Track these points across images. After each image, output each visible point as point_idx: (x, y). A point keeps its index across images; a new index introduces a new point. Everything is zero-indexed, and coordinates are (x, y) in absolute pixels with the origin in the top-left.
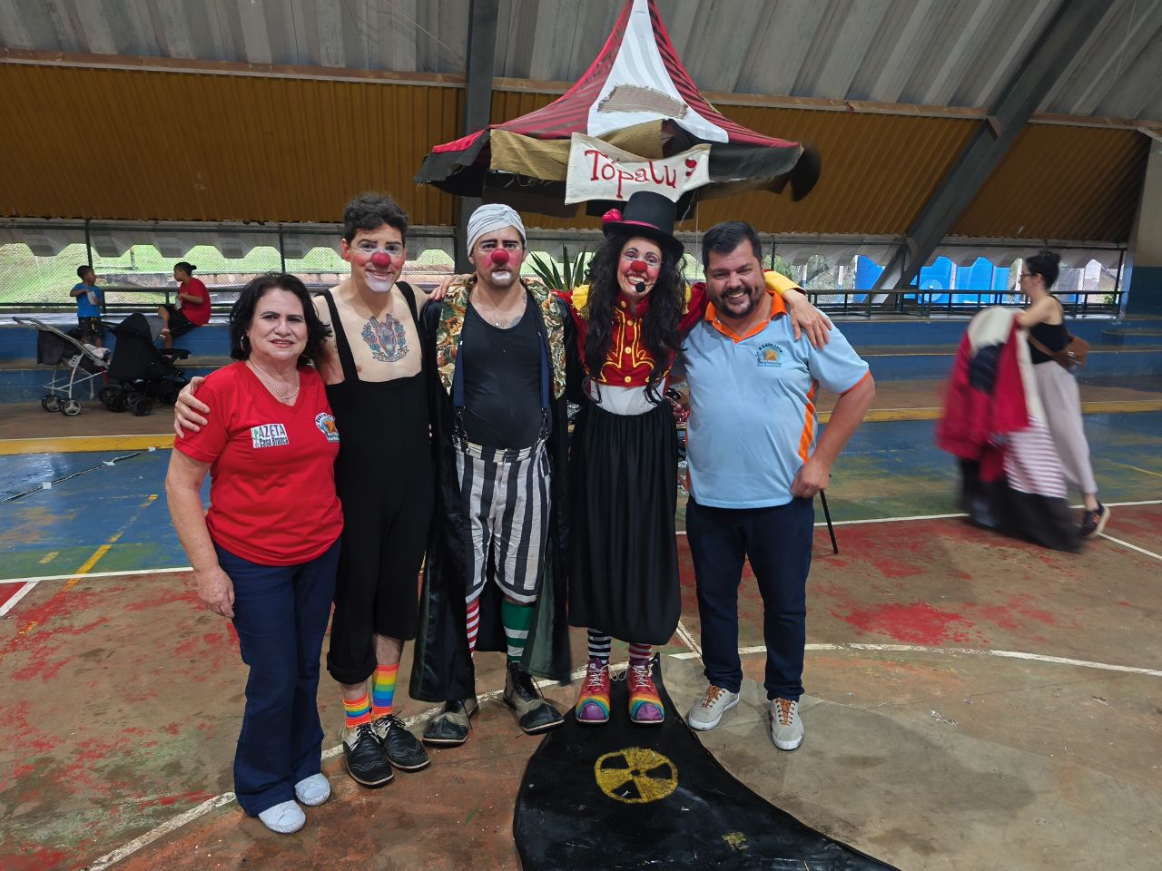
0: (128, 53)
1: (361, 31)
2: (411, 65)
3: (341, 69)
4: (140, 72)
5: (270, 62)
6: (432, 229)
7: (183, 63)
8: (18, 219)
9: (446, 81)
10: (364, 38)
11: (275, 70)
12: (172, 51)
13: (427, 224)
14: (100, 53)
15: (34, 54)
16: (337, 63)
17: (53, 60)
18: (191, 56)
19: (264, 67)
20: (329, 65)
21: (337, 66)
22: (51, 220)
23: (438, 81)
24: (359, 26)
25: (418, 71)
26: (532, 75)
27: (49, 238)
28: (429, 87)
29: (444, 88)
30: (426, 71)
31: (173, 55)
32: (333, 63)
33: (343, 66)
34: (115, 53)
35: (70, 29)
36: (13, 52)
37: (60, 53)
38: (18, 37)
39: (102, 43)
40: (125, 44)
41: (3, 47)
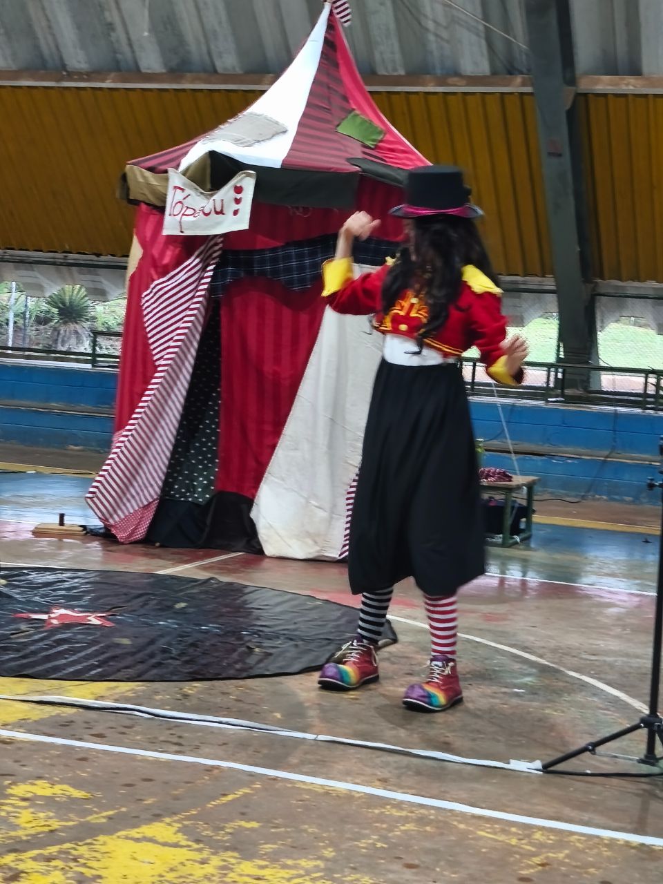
0: (176, 72)
1: (427, 30)
2: (484, 68)
3: (400, 76)
4: (184, 90)
6: (533, 282)
8: (71, 256)
9: (523, 84)
10: (432, 38)
12: (219, 65)
13: (525, 275)
14: (149, 71)
15: (88, 76)
16: (395, 70)
17: (103, 81)
18: (239, 71)
20: (386, 74)
21: (395, 74)
22: (102, 258)
23: (516, 85)
24: (423, 23)
25: (493, 72)
28: (502, 94)
29: (522, 94)
30: (510, 73)
31: (220, 70)
32: (390, 68)
33: (402, 72)
34: (164, 71)
35: (126, 49)
36: (71, 76)
37: (113, 75)
38: (77, 59)
39: (151, 61)
40: (174, 62)
41: (62, 71)
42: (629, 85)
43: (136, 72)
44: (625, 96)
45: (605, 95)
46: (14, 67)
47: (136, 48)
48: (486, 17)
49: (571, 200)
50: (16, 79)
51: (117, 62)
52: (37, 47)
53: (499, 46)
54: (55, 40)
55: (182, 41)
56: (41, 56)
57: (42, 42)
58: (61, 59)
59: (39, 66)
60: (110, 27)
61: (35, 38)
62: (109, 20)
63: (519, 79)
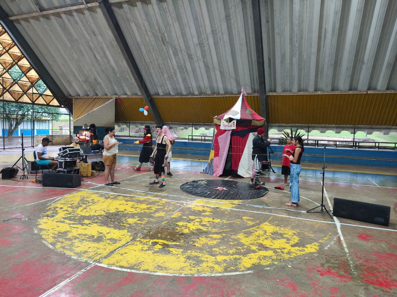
0: (200, 94)
2: (251, 92)
4: (202, 97)
5: (224, 93)
7: (209, 95)
9: (257, 94)
11: (224, 95)
12: (207, 93)
15: (186, 95)
19: (222, 95)
22: (187, 123)
23: (256, 95)
25: (252, 93)
26: (277, 91)
27: (187, 126)
28: (254, 96)
30: (255, 92)
33: (237, 93)
35: (192, 91)
36: (183, 95)
37: (190, 95)
38: (184, 93)
39: (196, 93)
40: (200, 92)
41: (182, 95)
42: (274, 94)
43: (194, 94)
44: (274, 96)
45: (271, 96)
46: (174, 94)
47: (194, 91)
48: (251, 84)
49: (265, 112)
50: (175, 96)
51: (190, 93)
52: (178, 91)
53: (253, 88)
54: (181, 90)
55: (201, 89)
56: (178, 93)
57: (179, 91)
58: (182, 93)
59: (178, 94)
60: (190, 87)
61: (177, 90)
62: (189, 86)
63: (256, 93)
